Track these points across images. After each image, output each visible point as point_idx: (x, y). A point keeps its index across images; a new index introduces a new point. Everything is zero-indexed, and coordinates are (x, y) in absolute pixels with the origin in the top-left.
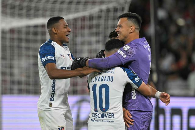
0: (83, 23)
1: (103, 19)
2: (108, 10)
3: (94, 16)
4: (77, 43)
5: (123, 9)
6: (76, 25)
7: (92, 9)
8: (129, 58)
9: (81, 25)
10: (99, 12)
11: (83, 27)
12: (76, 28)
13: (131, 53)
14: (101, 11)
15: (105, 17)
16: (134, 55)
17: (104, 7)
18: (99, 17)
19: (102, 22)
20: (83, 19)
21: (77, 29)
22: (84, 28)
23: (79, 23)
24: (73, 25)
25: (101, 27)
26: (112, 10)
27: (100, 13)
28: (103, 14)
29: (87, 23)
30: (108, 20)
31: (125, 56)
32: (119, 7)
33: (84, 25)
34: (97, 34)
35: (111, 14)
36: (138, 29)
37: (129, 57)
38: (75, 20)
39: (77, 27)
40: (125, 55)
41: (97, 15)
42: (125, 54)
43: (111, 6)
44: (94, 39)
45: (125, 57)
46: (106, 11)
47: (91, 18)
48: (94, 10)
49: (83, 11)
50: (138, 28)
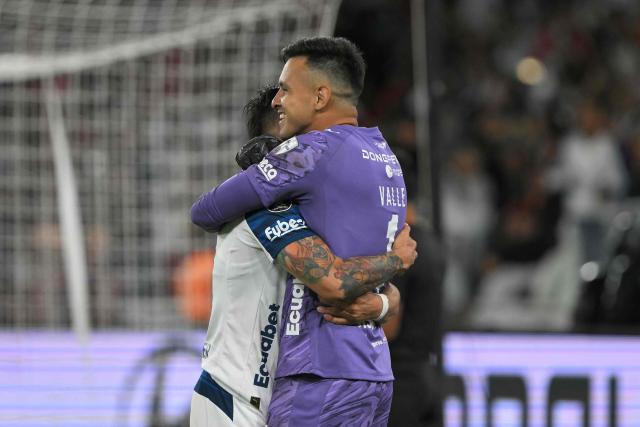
0: (172, 74)
1: (244, 55)
2: (262, 27)
3: (212, 46)
4: (153, 141)
5: (315, 23)
6: (147, 80)
7: (203, 20)
8: (286, 182)
9: (167, 79)
10: (228, 33)
11: (171, 88)
12: (148, 91)
13: (297, 165)
14: (238, 29)
15: (252, 50)
16: (306, 173)
17: (247, 15)
18: (230, 52)
19: (240, 68)
20: (174, 57)
21: (152, 95)
22: (176, 90)
23: (159, 73)
24: (138, 78)
25: (235, 86)
26: (277, 26)
27: (233, 37)
28: (245, 41)
29: (188, 72)
30: (260, 61)
31: (272, 173)
32: (301, 14)
33: (176, 80)
34: (224, 111)
35: (274, 41)
36: (347, 96)
37: (285, 177)
38: (145, 61)
39: (153, 85)
40: (274, 170)
41: (222, 44)
42: (274, 167)
43: (272, 11)
44: (211, 128)
45: (272, 177)
46: (253, 29)
47: (202, 54)
48: (213, 26)
49: (173, 29)
50: (349, 91)
